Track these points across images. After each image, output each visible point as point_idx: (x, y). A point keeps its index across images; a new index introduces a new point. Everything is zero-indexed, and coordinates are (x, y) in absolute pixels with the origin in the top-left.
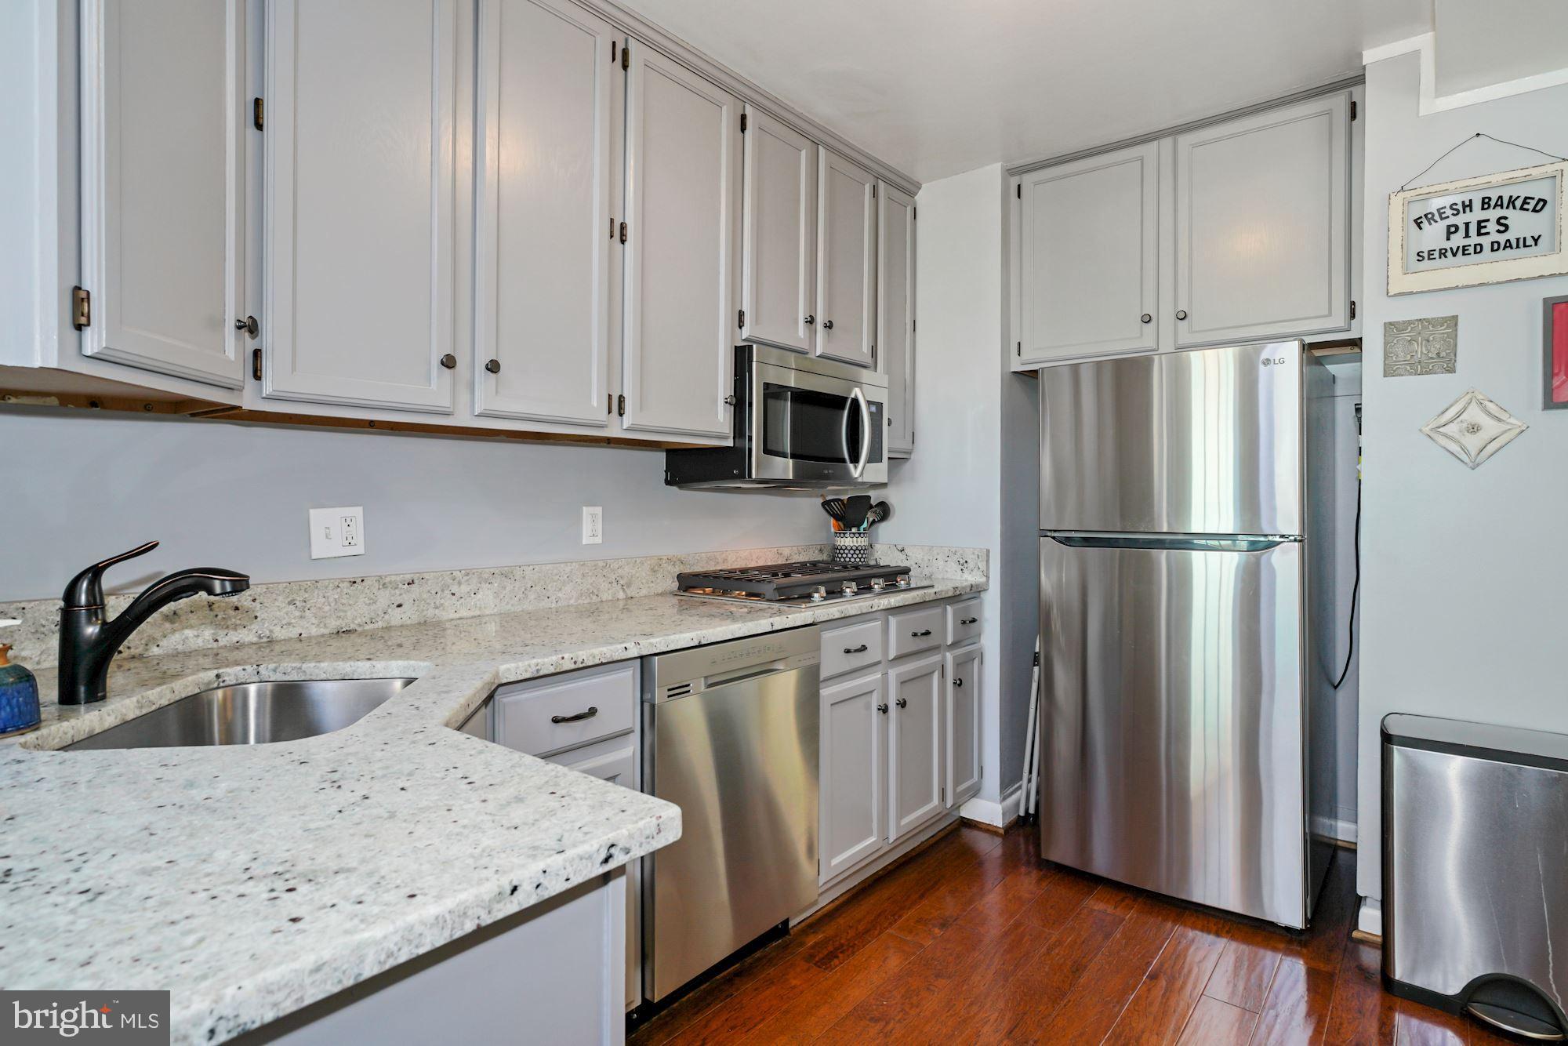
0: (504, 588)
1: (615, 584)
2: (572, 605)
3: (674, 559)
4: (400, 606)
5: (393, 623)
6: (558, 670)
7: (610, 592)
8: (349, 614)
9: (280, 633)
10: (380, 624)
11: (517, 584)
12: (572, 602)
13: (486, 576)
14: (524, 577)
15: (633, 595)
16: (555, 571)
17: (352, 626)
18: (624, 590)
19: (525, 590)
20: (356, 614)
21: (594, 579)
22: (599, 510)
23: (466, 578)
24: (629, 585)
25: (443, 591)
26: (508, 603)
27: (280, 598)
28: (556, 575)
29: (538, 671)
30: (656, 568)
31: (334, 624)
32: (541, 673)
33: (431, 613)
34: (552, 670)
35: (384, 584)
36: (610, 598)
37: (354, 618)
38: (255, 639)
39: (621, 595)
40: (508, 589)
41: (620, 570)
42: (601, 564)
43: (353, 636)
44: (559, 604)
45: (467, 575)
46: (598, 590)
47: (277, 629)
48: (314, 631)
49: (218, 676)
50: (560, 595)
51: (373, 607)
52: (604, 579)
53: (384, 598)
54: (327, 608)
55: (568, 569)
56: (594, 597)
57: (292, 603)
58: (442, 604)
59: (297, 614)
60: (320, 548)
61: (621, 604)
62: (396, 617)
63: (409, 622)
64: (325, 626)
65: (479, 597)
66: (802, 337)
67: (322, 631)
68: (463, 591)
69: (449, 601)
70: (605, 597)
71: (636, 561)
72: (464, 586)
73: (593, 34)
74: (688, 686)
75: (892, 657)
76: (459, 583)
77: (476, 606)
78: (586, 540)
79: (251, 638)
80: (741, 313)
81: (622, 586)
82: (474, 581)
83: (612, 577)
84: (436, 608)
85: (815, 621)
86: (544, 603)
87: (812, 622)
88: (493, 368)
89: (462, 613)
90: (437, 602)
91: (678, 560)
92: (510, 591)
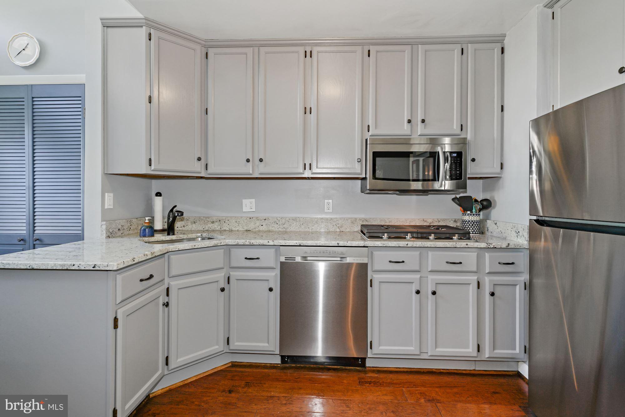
0: (293, 223)
1: (335, 226)
4: (262, 225)
5: (260, 230)
6: (244, 244)
7: (333, 228)
8: (249, 226)
9: (234, 229)
10: (257, 230)
11: (298, 223)
12: (318, 230)
13: (288, 220)
14: (300, 221)
15: (343, 230)
17: (250, 229)
19: (301, 225)
20: (251, 226)
21: (326, 223)
22: (331, 201)
23: (281, 220)
24: (342, 227)
25: (274, 223)
26: (294, 228)
27: (234, 221)
28: (312, 221)
30: (354, 222)
31: (246, 228)
33: (271, 228)
35: (258, 219)
36: (333, 230)
37: (251, 227)
38: (228, 230)
39: (338, 230)
40: (294, 224)
41: (337, 221)
42: (329, 219)
43: (250, 232)
44: (313, 230)
45: (282, 219)
46: (328, 227)
47: (233, 228)
48: (241, 229)
49: (201, 235)
50: (313, 227)
51: (255, 225)
52: (331, 224)
53: (258, 223)
54: (244, 224)
56: (327, 230)
57: (236, 222)
58: (274, 226)
59: (237, 225)
60: (245, 209)
61: (338, 233)
62: (261, 228)
63: (265, 230)
64: (244, 228)
65: (285, 225)
66: (406, 129)
67: (243, 229)
68: (281, 223)
69: (276, 226)
70: (331, 230)
71: (344, 219)
72: (280, 222)
73: (297, 52)
74: (295, 258)
75: (429, 270)
76: (279, 221)
77: (284, 228)
78: (326, 210)
79: (227, 229)
80: (369, 126)
81: (338, 227)
82: (284, 221)
83: (334, 224)
84: (272, 227)
85: (365, 246)
86: (307, 230)
87: (363, 246)
88: (261, 160)
89: (280, 229)
90: (273, 226)
91: (365, 220)
92: (295, 225)
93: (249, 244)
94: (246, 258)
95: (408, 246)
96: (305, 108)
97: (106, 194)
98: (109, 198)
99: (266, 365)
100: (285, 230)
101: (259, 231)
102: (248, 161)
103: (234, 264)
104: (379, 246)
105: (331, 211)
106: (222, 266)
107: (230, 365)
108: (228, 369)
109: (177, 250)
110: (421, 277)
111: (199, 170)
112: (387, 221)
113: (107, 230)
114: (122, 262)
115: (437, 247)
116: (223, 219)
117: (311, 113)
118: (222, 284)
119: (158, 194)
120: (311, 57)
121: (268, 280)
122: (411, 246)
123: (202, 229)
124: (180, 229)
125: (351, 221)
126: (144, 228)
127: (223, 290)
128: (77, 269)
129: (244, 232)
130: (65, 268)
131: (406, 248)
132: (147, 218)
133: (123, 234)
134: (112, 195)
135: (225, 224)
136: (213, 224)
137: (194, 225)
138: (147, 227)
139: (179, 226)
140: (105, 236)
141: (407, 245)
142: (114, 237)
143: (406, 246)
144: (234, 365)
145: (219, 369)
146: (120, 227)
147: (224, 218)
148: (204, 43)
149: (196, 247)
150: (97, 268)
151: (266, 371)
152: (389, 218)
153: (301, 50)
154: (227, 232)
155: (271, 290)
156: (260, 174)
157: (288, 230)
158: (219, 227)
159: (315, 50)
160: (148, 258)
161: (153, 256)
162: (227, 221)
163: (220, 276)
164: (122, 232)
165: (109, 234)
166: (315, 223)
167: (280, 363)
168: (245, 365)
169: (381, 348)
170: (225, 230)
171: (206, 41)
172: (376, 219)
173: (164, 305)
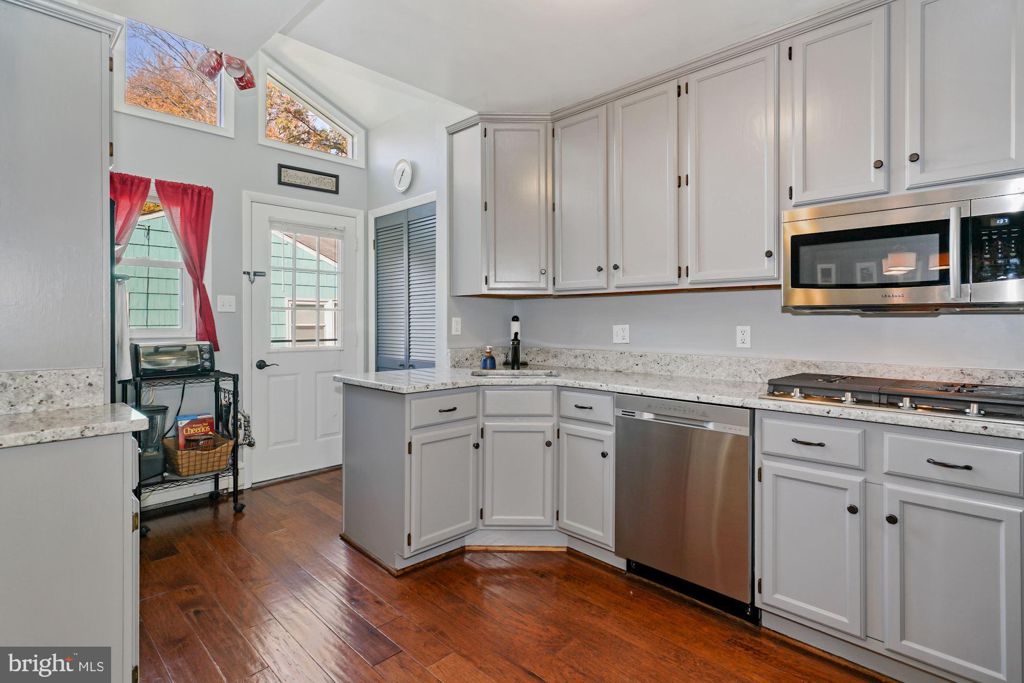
0: (682, 364)
1: (753, 373)
2: (722, 380)
3: (809, 363)
4: (637, 365)
5: (635, 372)
6: (573, 386)
7: (750, 376)
8: (620, 365)
9: (601, 368)
10: (630, 371)
11: (689, 364)
12: (722, 378)
13: (673, 357)
14: (693, 361)
16: (711, 360)
17: (621, 370)
18: (761, 378)
19: (694, 367)
20: (622, 366)
21: (737, 367)
22: (748, 329)
25: (654, 361)
26: (684, 372)
27: (601, 356)
28: (712, 362)
29: (566, 384)
30: (790, 368)
31: (616, 368)
33: (649, 370)
34: (571, 386)
35: (632, 355)
36: (750, 380)
37: (622, 367)
38: (594, 368)
39: (759, 380)
40: (684, 365)
41: (758, 365)
42: (743, 360)
43: (621, 373)
44: (714, 378)
45: (664, 356)
46: (741, 374)
47: (599, 366)
48: (610, 369)
49: (551, 372)
50: (714, 373)
51: (628, 363)
52: (745, 368)
53: (632, 361)
54: (613, 361)
55: (719, 360)
56: (738, 378)
57: (603, 358)
58: (654, 367)
59: (605, 362)
60: (616, 340)
62: (636, 369)
63: (641, 372)
64: (613, 368)
65: (670, 366)
66: (873, 181)
67: (612, 369)
68: (663, 363)
69: (657, 366)
70: (746, 379)
71: (771, 361)
72: (663, 360)
73: (665, 93)
74: (634, 413)
75: (886, 470)
76: (661, 359)
77: (669, 371)
78: (739, 345)
79: (593, 368)
80: (791, 189)
81: (760, 375)
82: (668, 359)
83: (752, 368)
84: (652, 368)
85: (745, 406)
86: (704, 376)
87: (740, 405)
88: (616, 267)
89: (662, 373)
90: (652, 366)
91: (814, 364)
92: (686, 367)
93: (578, 386)
94: (577, 406)
95: (829, 415)
96: (680, 178)
97: (453, 318)
98: (457, 322)
99: (608, 566)
100: (669, 374)
101: (633, 373)
102: (600, 269)
103: (565, 413)
104: (770, 409)
105: (750, 347)
106: (548, 412)
107: (565, 550)
108: (561, 554)
109: (490, 384)
110: (865, 481)
111: (543, 285)
112: (864, 370)
113: (452, 359)
114: (413, 386)
115: (899, 424)
116: (587, 353)
117: (687, 184)
118: (550, 437)
119: (516, 319)
120: (687, 92)
121: (603, 441)
123: (564, 366)
124: (541, 363)
125: (785, 365)
126: (484, 358)
127: (548, 444)
128: (383, 389)
129: (614, 373)
130: (377, 388)
132: (488, 347)
133: (472, 365)
134: (459, 319)
135: (590, 361)
136: (577, 360)
137: (555, 360)
138: (488, 358)
139: (540, 360)
140: (450, 364)
141: (828, 413)
142: (460, 367)
143: (827, 415)
144: (570, 552)
145: (549, 549)
146: (468, 356)
147: (589, 351)
148: (550, 117)
149: (513, 384)
150: (394, 390)
151: (603, 572)
152: (869, 364)
153: (672, 87)
154: (592, 371)
155: (604, 455)
156: (617, 287)
157: (674, 374)
158: (583, 364)
159: (692, 79)
160: (447, 387)
161: (454, 387)
162: (592, 357)
163: (548, 425)
164: (470, 362)
165: (454, 363)
166: (719, 365)
167: (626, 570)
168: (582, 557)
169: (777, 596)
170: (590, 369)
171: (552, 114)
172: (837, 364)
173: (474, 446)
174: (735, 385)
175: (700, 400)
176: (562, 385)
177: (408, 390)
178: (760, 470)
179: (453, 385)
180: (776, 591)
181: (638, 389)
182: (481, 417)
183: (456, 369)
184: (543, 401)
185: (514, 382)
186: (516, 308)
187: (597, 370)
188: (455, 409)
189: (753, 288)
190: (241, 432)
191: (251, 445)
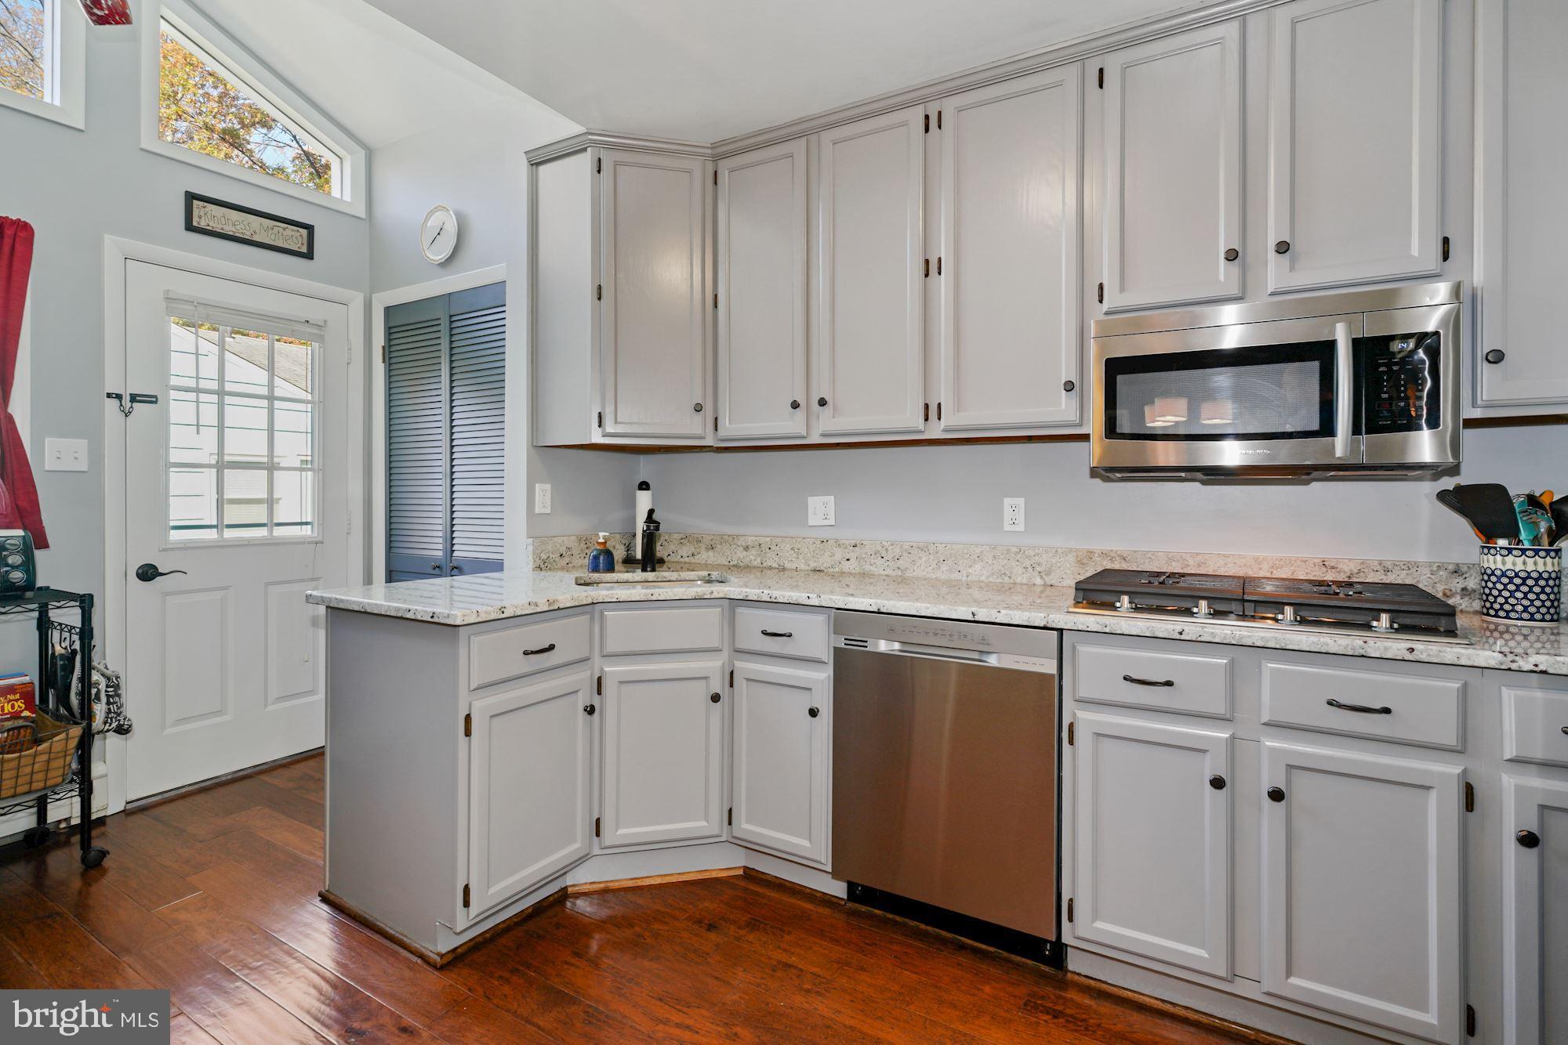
0: (920, 558)
1: (1030, 569)
2: (982, 582)
3: (1113, 554)
4: (848, 560)
5: (844, 570)
6: (759, 599)
7: (1025, 576)
8: (820, 560)
9: (787, 565)
10: (836, 570)
11: (932, 557)
12: (983, 578)
13: (906, 547)
14: (937, 552)
15: (1052, 582)
16: (965, 551)
17: (822, 568)
18: (1041, 577)
19: (939, 562)
20: (824, 561)
21: (1005, 561)
22: (1021, 501)
23: (891, 547)
24: (1048, 573)
25: (875, 554)
26: (923, 570)
27: (788, 546)
28: (967, 553)
29: (747, 596)
30: (1085, 561)
31: (813, 565)
32: (749, 598)
33: (867, 567)
34: (755, 598)
35: (839, 545)
36: (1024, 581)
37: (823, 563)
38: (777, 566)
39: (1038, 581)
40: (924, 559)
41: (1037, 558)
42: (1014, 550)
43: (822, 574)
44: (969, 578)
45: (892, 545)
46: (1011, 573)
47: (786, 562)
48: (803, 566)
49: (709, 575)
50: (970, 571)
51: (833, 558)
52: (1018, 563)
53: (839, 554)
54: (809, 555)
55: (978, 550)
56: (1007, 578)
57: (793, 549)
58: (875, 563)
59: (795, 555)
60: (813, 520)
61: (1039, 590)
62: (846, 567)
63: (853, 571)
64: (808, 565)
65: (901, 561)
66: (1222, 280)
67: (807, 568)
68: (889, 556)
69: (880, 561)
70: (1019, 580)
71: (1056, 551)
72: (890, 552)
73: (904, 124)
74: (866, 642)
75: (1265, 719)
76: (887, 550)
77: (899, 568)
78: (1007, 527)
79: (775, 565)
80: (1101, 287)
81: (1039, 572)
82: (898, 550)
83: (1028, 563)
84: (871, 565)
85: (1049, 625)
86: (956, 576)
87: (1042, 625)
88: (822, 402)
89: (889, 572)
90: (872, 561)
91: (1119, 556)
92: (926, 562)
93: (769, 600)
94: (765, 633)
95: (1183, 637)
96: (927, 262)
97: (537, 485)
98: (544, 493)
99: (813, 892)
100: (900, 573)
101: (842, 573)
102: (795, 405)
103: (741, 644)
104: (1089, 630)
105: (1023, 530)
106: (716, 644)
107: (741, 872)
108: (731, 881)
109: (615, 600)
110: (1233, 737)
111: (699, 431)
112: (1191, 563)
113: (537, 555)
114: (475, 611)
115: (1288, 647)
116: (767, 542)
117: (940, 273)
118: (716, 686)
119: (644, 486)
120: (940, 127)
121: (810, 689)
122: (1194, 639)
123: (727, 563)
124: (687, 559)
125: (1077, 557)
126: (595, 553)
127: (716, 698)
128: (413, 618)
129: (810, 572)
130: (400, 615)
131: (1177, 641)
132: (601, 534)
133: (570, 565)
134: (548, 487)
135: (770, 554)
136: (748, 554)
137: (711, 553)
138: (601, 552)
139: (685, 555)
140: (531, 565)
141: (1181, 633)
142: (550, 569)
143: (1178, 637)
144: (750, 874)
145: (714, 875)
146: (563, 550)
147: (768, 539)
148: (709, 151)
149: (654, 598)
150: (435, 620)
151: (808, 906)
152: (1197, 554)
153: (916, 116)
154: (774, 571)
155: (813, 713)
156: (824, 435)
157: (908, 574)
158: (759, 560)
159: (949, 106)
160: (538, 610)
161: (552, 608)
162: (773, 548)
163: (713, 666)
164: (567, 560)
165: (539, 562)
166: (977, 559)
167: (845, 897)
168: (770, 882)
169: (1099, 925)
170: (770, 568)
171: (714, 146)
172: (1153, 555)
173: (585, 710)
174: (1000, 589)
175: (977, 618)
176: (741, 598)
177: (466, 618)
178: (1071, 726)
179: (550, 605)
180: (1095, 917)
181: (871, 601)
182: (597, 659)
183: (543, 573)
184: (707, 626)
185: (657, 595)
186: (645, 468)
187: (783, 569)
188: (552, 647)
189: (1030, 439)
190: (99, 709)
191: (123, 730)
